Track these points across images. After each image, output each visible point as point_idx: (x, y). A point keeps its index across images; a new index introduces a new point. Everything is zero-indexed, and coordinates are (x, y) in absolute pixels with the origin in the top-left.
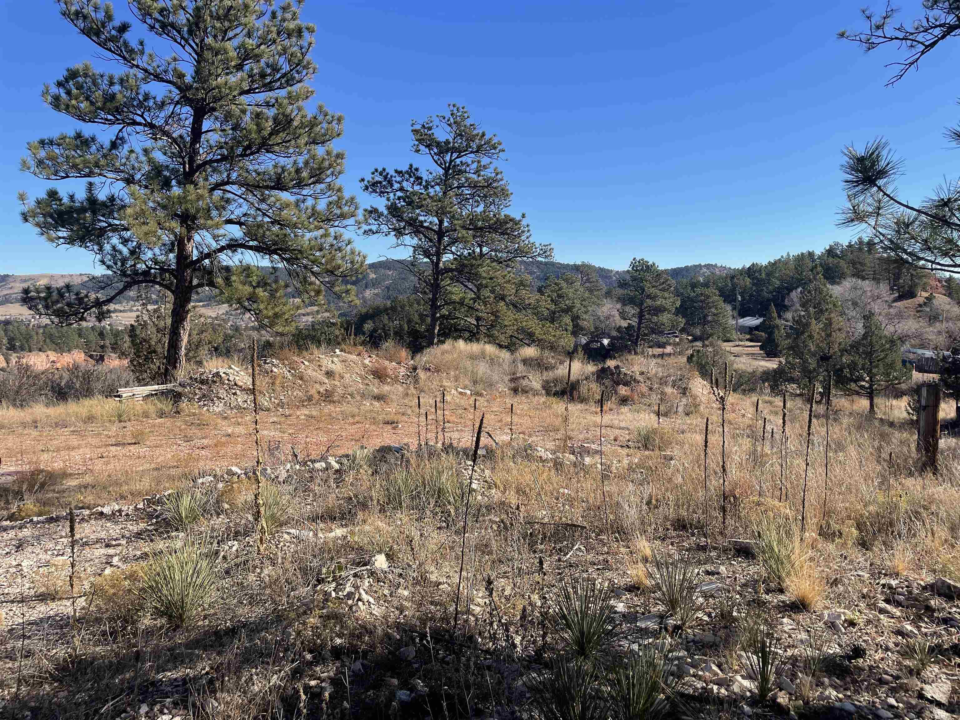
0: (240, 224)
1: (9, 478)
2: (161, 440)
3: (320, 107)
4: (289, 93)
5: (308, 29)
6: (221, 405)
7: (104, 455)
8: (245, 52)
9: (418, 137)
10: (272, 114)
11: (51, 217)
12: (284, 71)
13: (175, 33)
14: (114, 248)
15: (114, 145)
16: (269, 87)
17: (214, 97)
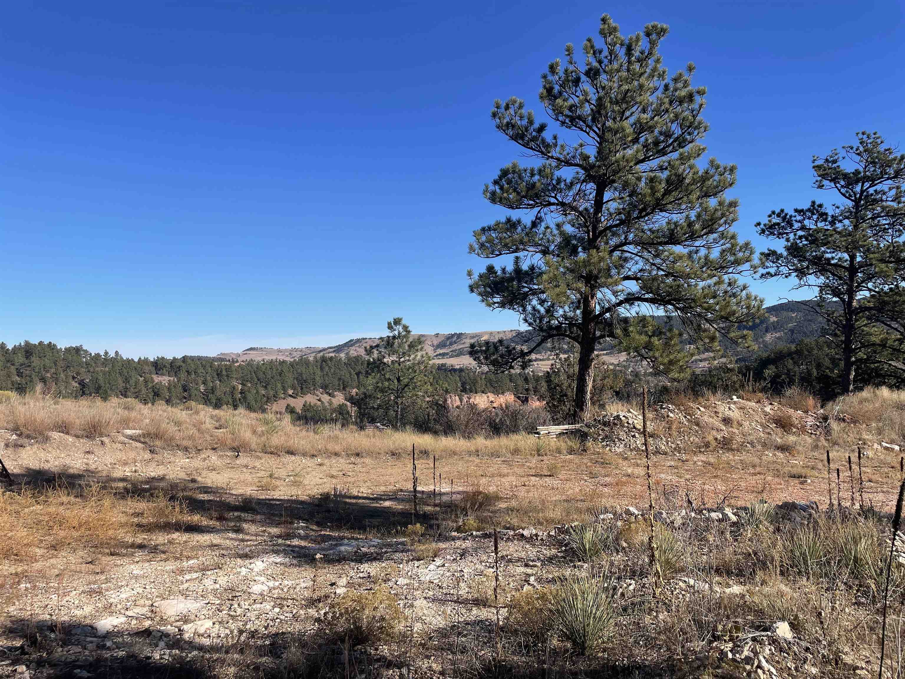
0: (636, 279)
1: (458, 496)
2: (571, 475)
3: (712, 162)
4: (681, 154)
5: (698, 92)
6: (622, 446)
7: (526, 484)
8: (640, 126)
9: (821, 172)
10: (665, 176)
11: (490, 287)
12: (676, 136)
13: (582, 123)
14: (534, 308)
15: (534, 224)
16: (663, 153)
17: (613, 171)
